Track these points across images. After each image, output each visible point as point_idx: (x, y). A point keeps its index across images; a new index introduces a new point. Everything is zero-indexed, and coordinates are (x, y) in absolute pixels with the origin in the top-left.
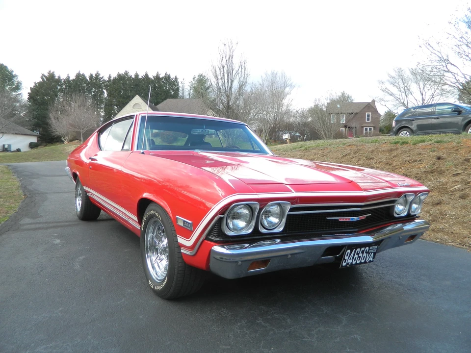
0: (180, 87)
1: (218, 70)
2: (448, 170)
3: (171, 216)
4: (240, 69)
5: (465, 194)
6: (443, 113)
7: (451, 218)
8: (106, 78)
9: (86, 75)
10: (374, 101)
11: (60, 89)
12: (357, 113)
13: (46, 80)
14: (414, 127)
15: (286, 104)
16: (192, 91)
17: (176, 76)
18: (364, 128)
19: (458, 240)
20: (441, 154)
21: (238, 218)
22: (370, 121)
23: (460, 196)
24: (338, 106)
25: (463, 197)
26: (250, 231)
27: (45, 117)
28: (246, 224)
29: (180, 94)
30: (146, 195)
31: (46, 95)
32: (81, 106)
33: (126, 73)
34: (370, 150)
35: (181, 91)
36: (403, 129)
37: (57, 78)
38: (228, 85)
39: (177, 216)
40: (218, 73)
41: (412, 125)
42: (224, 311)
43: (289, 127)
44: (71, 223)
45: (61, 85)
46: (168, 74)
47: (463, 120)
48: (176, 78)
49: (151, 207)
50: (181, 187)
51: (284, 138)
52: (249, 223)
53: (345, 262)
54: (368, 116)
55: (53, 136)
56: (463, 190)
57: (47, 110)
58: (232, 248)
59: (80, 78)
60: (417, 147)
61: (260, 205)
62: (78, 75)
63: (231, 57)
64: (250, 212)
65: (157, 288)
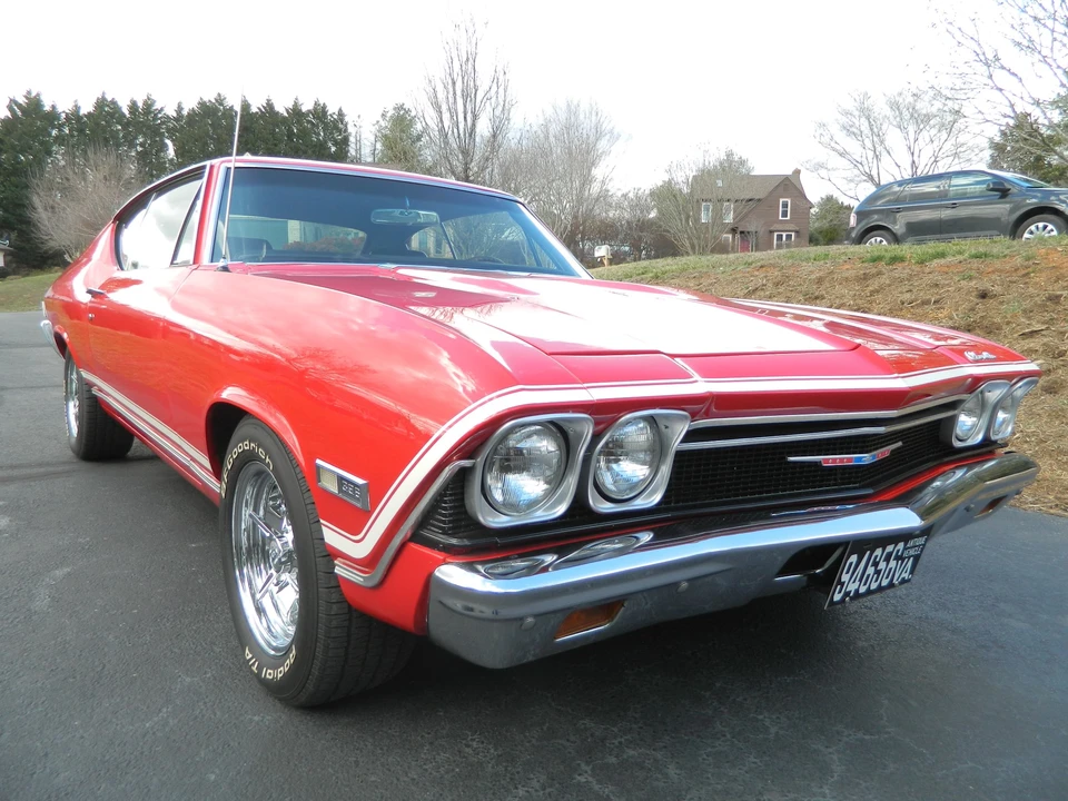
0: (350, 134)
1: (440, 89)
2: (1008, 323)
3: (301, 459)
4: (494, 88)
5: (1056, 382)
6: (966, 193)
7: (1026, 442)
8: (171, 112)
9: (120, 103)
10: (797, 172)
11: (57, 137)
12: (759, 200)
13: (19, 113)
14: (898, 228)
15: (600, 178)
16: (379, 146)
17: (340, 109)
18: (776, 234)
19: (1051, 497)
20: (985, 285)
21: (520, 469)
22: (788, 218)
23: (1043, 386)
24: (720, 183)
25: (1051, 390)
26: (561, 509)
27: (24, 206)
28: (546, 486)
29: (352, 152)
30: (231, 394)
31: (22, 152)
32: (110, 180)
33: (220, 100)
34: (813, 277)
35: (353, 145)
36: (875, 232)
37: (47, 108)
38: (466, 124)
39: (319, 462)
40: (441, 95)
41: (895, 223)
42: (475, 744)
43: (607, 233)
44: (51, 469)
45: (60, 127)
46: (321, 103)
47: (1012, 211)
48: (341, 114)
49: (243, 429)
50: (343, 371)
51: (597, 254)
52: (556, 482)
53: (840, 592)
54: (785, 205)
55: (46, 252)
56: (1049, 370)
57: (27, 187)
58: (500, 570)
59: (106, 110)
60: (927, 270)
61: (597, 423)
62: (101, 103)
63: (471, 59)
64: (560, 448)
65: (269, 674)
